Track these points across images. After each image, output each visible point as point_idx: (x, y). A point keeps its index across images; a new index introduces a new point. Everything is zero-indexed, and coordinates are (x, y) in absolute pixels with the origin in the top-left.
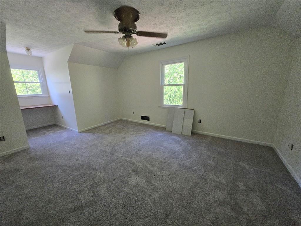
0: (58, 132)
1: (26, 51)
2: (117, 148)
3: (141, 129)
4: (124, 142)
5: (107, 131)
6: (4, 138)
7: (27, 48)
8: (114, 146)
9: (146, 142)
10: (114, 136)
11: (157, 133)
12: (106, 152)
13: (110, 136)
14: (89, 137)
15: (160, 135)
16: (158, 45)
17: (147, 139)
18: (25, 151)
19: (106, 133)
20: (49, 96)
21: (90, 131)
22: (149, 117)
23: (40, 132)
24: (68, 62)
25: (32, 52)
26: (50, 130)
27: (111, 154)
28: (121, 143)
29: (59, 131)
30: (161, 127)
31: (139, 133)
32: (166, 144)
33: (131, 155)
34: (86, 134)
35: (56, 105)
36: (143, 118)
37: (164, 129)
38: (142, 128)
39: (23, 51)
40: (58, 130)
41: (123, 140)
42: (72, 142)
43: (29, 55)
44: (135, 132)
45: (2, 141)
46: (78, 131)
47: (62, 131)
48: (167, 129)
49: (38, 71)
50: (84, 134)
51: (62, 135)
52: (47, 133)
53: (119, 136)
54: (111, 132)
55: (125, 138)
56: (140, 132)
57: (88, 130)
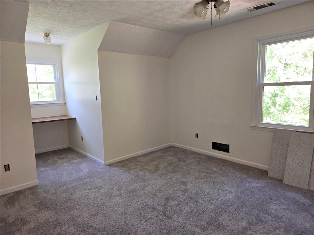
0: (75, 161)
1: (44, 38)
2: (174, 203)
3: (214, 169)
4: (184, 191)
5: (152, 167)
6: (9, 168)
7: (46, 34)
8: (168, 199)
9: (229, 197)
10: (164, 177)
11: (249, 180)
12: (154, 209)
13: (156, 177)
14: (123, 175)
15: (256, 185)
16: (257, 8)
17: (231, 193)
18: (32, 190)
19: (150, 171)
20: (65, 103)
21: (123, 164)
22: (228, 146)
23: (49, 159)
24: (98, 50)
25: (51, 39)
26: (63, 158)
27: (164, 214)
28: (179, 193)
29: (76, 159)
30: (256, 169)
31: (211, 176)
32: (274, 207)
33: (203, 223)
34: (116, 169)
35: (75, 117)
36: (216, 146)
37: (263, 174)
38: (215, 167)
39: (40, 38)
40: (73, 159)
41: (182, 187)
42: (98, 182)
43: (48, 43)
44: (204, 174)
45: (7, 171)
46: (103, 162)
47: (79, 160)
48: (270, 174)
49: (54, 65)
50: (113, 169)
51: (81, 168)
52: (60, 162)
53: (173, 179)
54: (157, 168)
55: (185, 183)
56: (213, 176)
57: (120, 162)
